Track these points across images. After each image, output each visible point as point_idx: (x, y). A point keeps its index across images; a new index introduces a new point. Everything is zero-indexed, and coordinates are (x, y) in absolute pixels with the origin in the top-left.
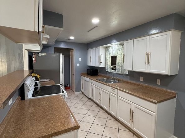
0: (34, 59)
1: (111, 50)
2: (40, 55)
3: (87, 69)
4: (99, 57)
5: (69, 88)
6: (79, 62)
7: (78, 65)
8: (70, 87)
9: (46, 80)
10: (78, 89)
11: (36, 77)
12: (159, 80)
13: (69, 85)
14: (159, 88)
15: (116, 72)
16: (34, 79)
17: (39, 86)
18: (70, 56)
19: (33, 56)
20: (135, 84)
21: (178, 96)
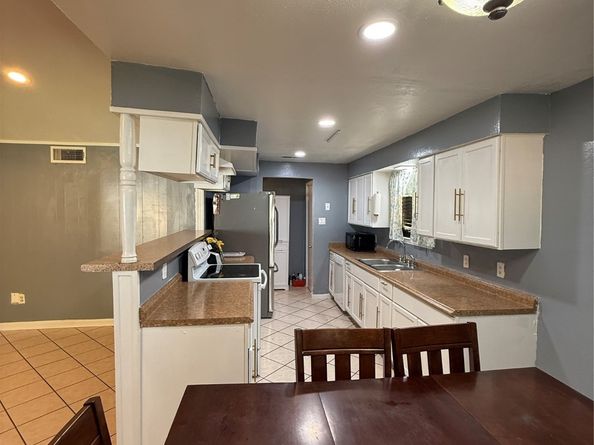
0: (215, 207)
1: (401, 181)
2: (229, 197)
3: (347, 234)
4: (371, 201)
5: (302, 284)
6: (324, 214)
7: (322, 221)
8: (304, 281)
9: (237, 255)
10: (323, 288)
11: (213, 245)
12: (503, 265)
13: (301, 276)
14: (499, 287)
15: (410, 241)
16: (210, 247)
17: (219, 263)
18: (307, 198)
19: (215, 199)
20: (452, 276)
21: (541, 311)
